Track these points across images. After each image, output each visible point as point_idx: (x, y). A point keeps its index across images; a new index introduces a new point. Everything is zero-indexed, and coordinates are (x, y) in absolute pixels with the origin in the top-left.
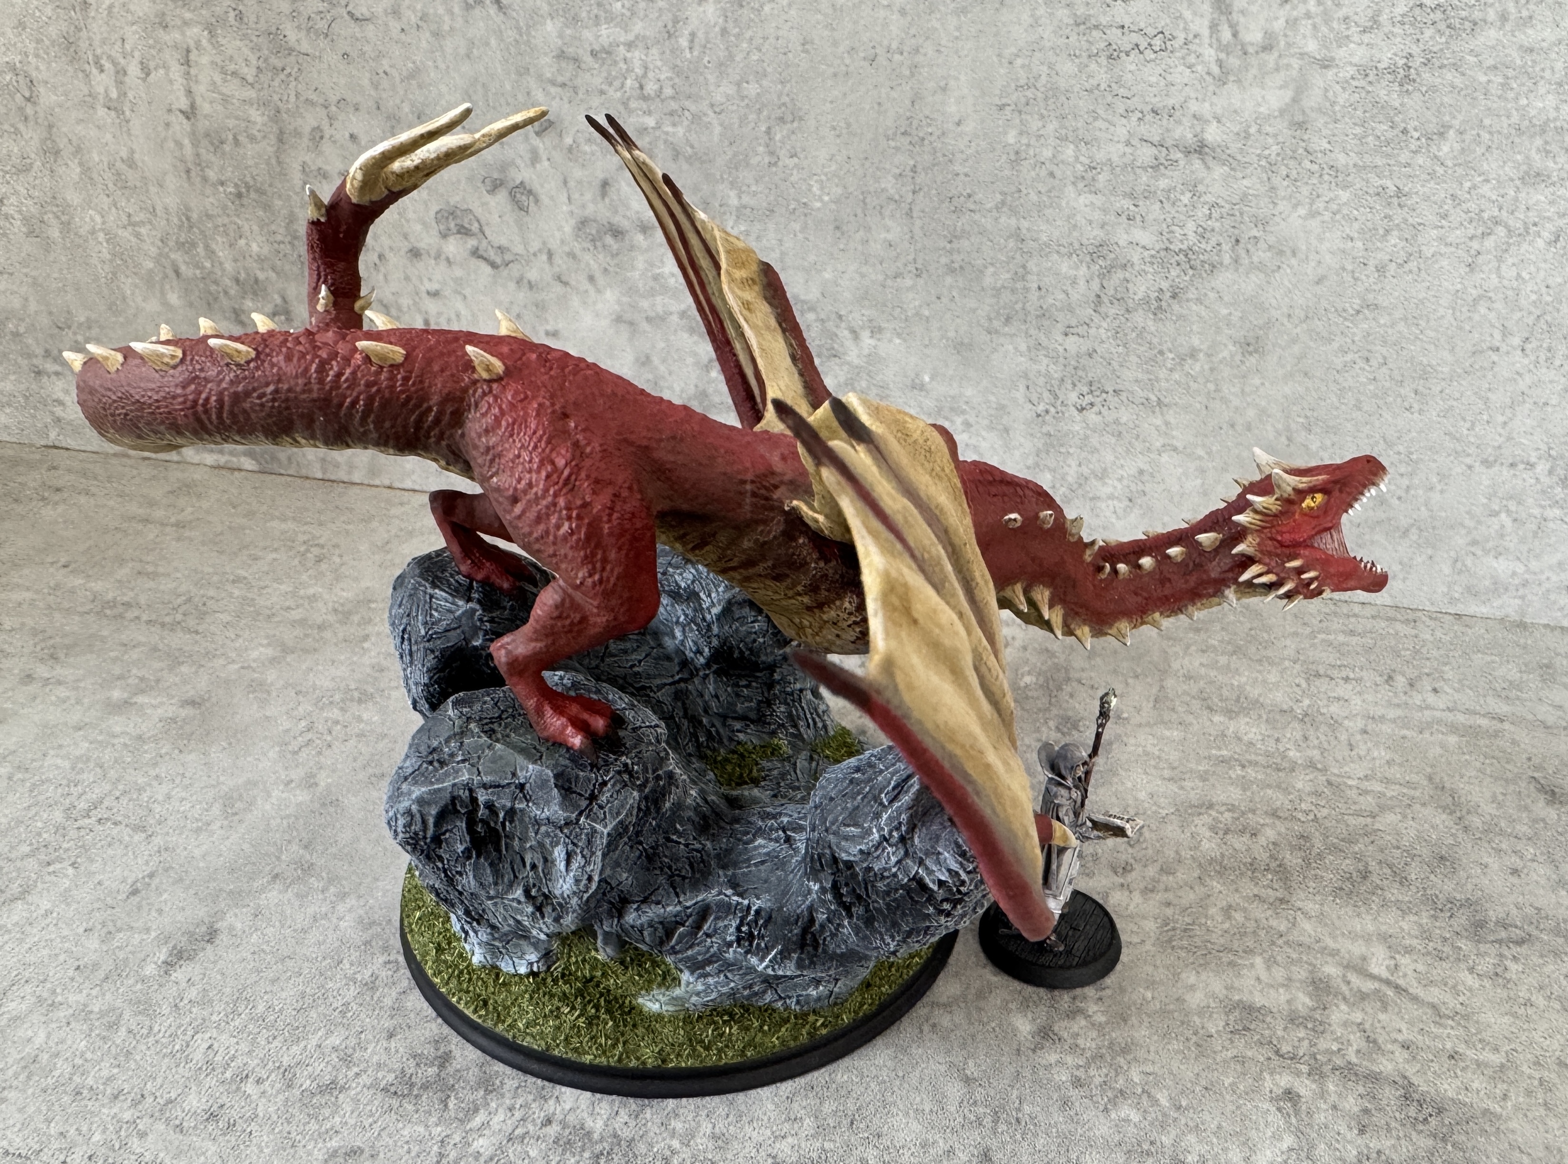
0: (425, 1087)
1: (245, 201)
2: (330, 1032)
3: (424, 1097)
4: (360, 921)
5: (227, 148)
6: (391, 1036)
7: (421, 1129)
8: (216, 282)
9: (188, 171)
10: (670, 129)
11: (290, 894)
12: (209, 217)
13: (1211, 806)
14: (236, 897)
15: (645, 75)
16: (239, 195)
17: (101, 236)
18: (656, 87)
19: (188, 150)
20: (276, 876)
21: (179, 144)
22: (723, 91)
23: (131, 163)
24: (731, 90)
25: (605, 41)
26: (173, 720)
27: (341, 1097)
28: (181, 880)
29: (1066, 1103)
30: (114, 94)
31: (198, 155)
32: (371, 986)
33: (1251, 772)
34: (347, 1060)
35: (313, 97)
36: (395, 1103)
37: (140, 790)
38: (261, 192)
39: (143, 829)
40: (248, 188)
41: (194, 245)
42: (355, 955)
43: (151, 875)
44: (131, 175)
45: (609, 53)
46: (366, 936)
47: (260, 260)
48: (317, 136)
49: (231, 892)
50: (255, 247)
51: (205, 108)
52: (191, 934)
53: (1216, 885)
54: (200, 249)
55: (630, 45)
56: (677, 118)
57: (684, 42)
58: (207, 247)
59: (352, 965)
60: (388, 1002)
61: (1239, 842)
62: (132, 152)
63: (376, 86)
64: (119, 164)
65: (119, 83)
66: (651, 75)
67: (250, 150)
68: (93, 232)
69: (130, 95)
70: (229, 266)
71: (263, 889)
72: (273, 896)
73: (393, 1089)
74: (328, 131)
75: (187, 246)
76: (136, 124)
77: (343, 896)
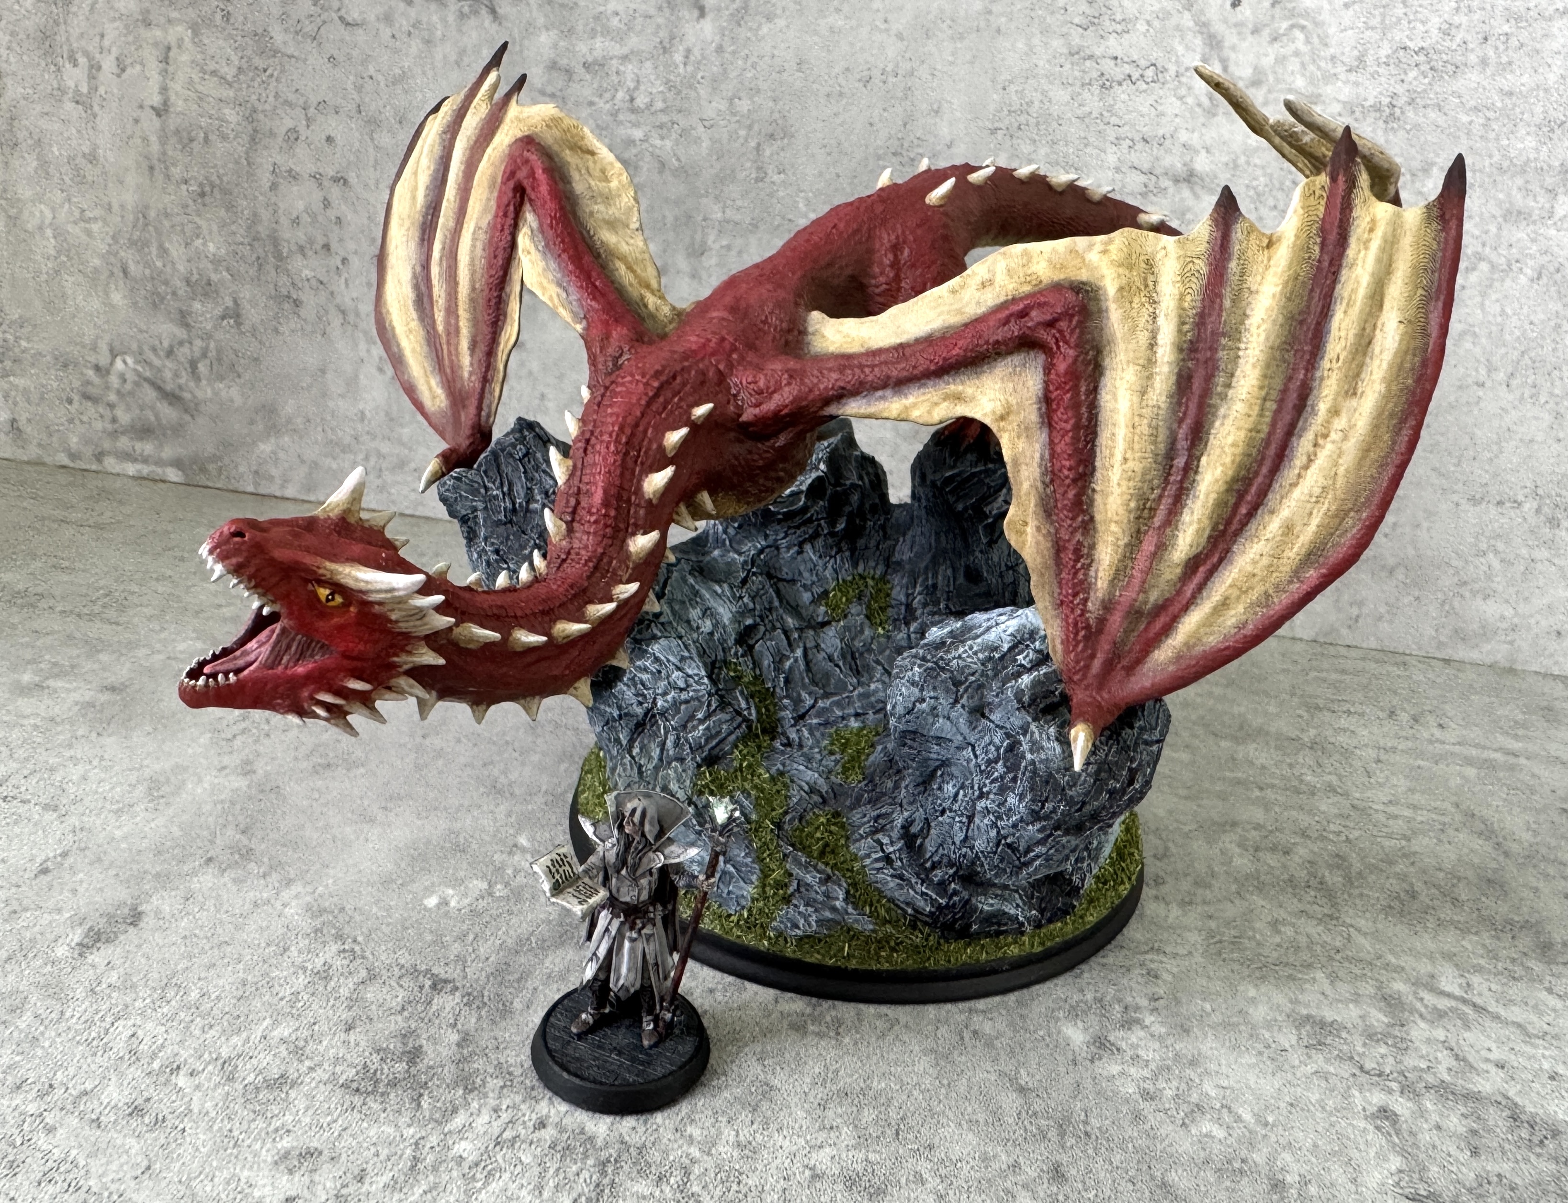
0: (393, 1084)
1: (207, 199)
2: (276, 1023)
3: (392, 1096)
4: (309, 908)
5: (196, 146)
6: (349, 1028)
7: (389, 1130)
8: (166, 283)
9: (151, 168)
10: (658, 142)
11: (226, 879)
12: (167, 215)
13: (1234, 824)
14: (163, 880)
15: (636, 88)
16: (203, 195)
17: (49, 232)
18: (647, 100)
19: (155, 148)
20: (210, 860)
21: (145, 139)
22: (714, 107)
23: (92, 158)
24: (723, 106)
25: (598, 54)
26: (91, 705)
27: (293, 1094)
28: (99, 860)
29: (1138, 1117)
30: (84, 89)
31: (164, 153)
32: (324, 975)
33: (1270, 794)
34: (298, 1052)
35: (291, 97)
36: (357, 1100)
37: (52, 770)
38: (226, 192)
39: (55, 809)
40: (213, 186)
41: (146, 244)
42: (303, 943)
43: (65, 855)
44: (91, 172)
45: (602, 65)
46: (318, 923)
47: (216, 262)
48: (293, 137)
49: (158, 875)
50: (211, 247)
51: (178, 105)
52: (110, 916)
53: (1258, 901)
54: (154, 250)
55: (625, 58)
56: (665, 131)
57: (678, 58)
58: (161, 247)
59: (300, 952)
60: (344, 992)
61: (1272, 860)
62: (95, 147)
63: (359, 89)
64: (79, 160)
65: (92, 77)
66: (642, 88)
67: (220, 148)
68: (41, 228)
69: (102, 90)
70: (181, 267)
71: (194, 873)
72: (206, 880)
73: (355, 1085)
74: (304, 133)
75: (139, 245)
76: (104, 121)
77: (289, 882)
